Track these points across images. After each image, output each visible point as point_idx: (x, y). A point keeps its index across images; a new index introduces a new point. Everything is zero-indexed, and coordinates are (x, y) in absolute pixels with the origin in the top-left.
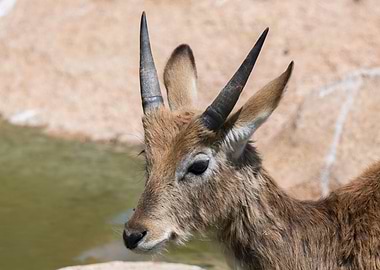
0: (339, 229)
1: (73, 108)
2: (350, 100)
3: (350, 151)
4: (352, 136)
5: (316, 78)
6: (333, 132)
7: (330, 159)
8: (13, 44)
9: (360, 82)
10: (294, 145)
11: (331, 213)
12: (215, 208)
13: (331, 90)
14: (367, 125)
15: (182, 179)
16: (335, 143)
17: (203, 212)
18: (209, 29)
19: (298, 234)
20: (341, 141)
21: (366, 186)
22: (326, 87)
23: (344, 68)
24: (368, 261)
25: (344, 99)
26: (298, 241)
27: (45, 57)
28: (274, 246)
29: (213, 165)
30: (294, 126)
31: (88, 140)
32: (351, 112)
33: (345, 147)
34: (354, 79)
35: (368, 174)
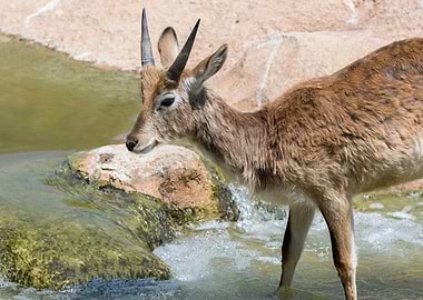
0: (268, 128)
1: (111, 51)
2: (275, 51)
3: (275, 81)
4: (276, 72)
5: (255, 37)
6: (265, 69)
7: (263, 85)
8: (76, 13)
9: (281, 40)
10: (242, 76)
11: (263, 119)
12: (183, 124)
13: (264, 44)
14: (285, 66)
15: (160, 109)
16: (266, 76)
17: (175, 127)
18: (192, 6)
19: (242, 133)
20: (269, 75)
21: (284, 103)
22: (261, 43)
23: (271, 32)
24: (285, 147)
25: (271, 50)
26: (243, 136)
27: (95, 21)
28: (228, 141)
29: (178, 99)
30: (242, 65)
31: (120, 70)
32: (275, 58)
33: (271, 78)
34: (278, 38)
35: (285, 95)
